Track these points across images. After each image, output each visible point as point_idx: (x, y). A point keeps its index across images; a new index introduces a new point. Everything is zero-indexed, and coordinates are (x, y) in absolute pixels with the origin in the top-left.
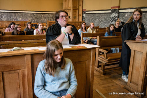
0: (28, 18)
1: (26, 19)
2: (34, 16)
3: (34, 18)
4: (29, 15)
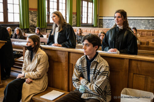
0: (141, 25)
1: (139, 27)
2: (149, 23)
3: (148, 26)
4: (142, 22)
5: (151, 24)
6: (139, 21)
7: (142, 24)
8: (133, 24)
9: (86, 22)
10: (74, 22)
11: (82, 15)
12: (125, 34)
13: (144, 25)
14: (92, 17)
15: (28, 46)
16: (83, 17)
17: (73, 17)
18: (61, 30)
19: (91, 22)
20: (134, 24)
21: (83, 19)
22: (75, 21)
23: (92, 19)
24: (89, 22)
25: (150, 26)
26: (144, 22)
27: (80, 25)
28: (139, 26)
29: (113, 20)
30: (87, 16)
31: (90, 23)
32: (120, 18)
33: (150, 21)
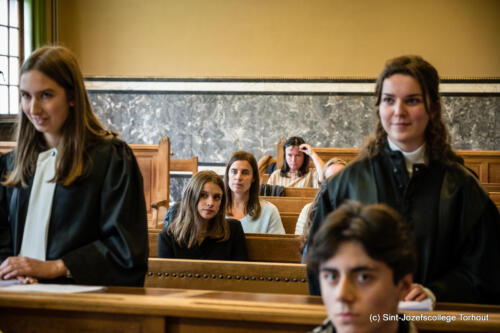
5: (334, 115)
6: (275, 100)
7: (293, 115)
8: (245, 119)
12: (446, 194)
13: (304, 122)
18: (77, 170)
20: (252, 115)
25: (330, 129)
26: (300, 104)
28: (279, 128)
29: (137, 97)
32: (418, 101)
33: (331, 102)
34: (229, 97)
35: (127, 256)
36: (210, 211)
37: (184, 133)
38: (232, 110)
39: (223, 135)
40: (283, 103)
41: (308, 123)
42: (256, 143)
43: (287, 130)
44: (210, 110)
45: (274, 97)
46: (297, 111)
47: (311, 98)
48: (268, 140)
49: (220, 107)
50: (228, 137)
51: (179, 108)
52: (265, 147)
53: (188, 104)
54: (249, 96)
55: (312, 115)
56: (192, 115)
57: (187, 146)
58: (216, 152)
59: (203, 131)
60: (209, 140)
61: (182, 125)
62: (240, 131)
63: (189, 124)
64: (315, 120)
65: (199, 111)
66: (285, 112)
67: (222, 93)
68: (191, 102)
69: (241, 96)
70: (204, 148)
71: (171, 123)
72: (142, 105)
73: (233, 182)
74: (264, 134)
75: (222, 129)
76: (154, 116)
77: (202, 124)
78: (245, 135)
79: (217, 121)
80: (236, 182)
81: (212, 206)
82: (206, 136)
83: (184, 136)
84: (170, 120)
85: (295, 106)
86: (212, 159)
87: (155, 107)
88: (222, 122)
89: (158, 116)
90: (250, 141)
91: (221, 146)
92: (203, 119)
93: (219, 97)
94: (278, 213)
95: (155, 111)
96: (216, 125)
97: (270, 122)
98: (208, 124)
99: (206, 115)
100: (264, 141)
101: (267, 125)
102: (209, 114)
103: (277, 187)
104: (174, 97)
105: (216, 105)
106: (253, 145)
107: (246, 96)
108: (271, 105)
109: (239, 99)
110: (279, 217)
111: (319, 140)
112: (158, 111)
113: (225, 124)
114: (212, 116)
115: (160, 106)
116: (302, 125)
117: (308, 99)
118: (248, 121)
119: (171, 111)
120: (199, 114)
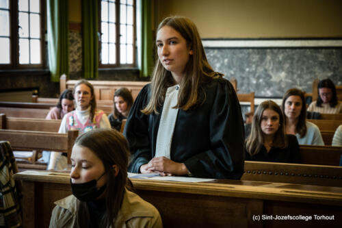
7: (321, 63)
8: (287, 66)
9: (113, 61)
10: (74, 61)
11: (101, 34)
13: (329, 68)
14: (135, 39)
15: (82, 181)
16: (104, 39)
17: (72, 41)
19: (130, 61)
20: (292, 63)
21: (104, 47)
22: (76, 57)
23: (135, 48)
24: (122, 61)
26: (326, 55)
27: (95, 71)
30: (118, 36)
31: (127, 65)
34: (275, 51)
35: (230, 163)
36: (270, 129)
37: (244, 75)
38: (277, 60)
39: (271, 77)
40: (314, 54)
41: (332, 68)
42: (295, 83)
43: (317, 74)
44: (262, 60)
45: (308, 50)
46: (324, 60)
47: (334, 51)
48: (303, 81)
49: (269, 57)
50: (274, 79)
51: (241, 59)
52: (301, 85)
53: (247, 56)
54: (290, 50)
55: (335, 63)
56: (249, 64)
57: (246, 85)
58: (266, 89)
59: (257, 75)
60: (261, 80)
61: (242, 70)
62: (283, 74)
63: (247, 70)
64: (337, 66)
65: (254, 60)
66: (315, 61)
67: (271, 48)
68: (249, 54)
69: (283, 50)
70: (258, 86)
71: (235, 69)
72: (215, 57)
73: (288, 111)
74: (300, 76)
75: (271, 73)
76: (223, 65)
77: (256, 69)
78: (286, 77)
79: (267, 67)
80: (291, 111)
81: (271, 125)
82: (259, 78)
83: (243, 78)
84: (234, 67)
85: (323, 56)
86: (263, 93)
87: (223, 58)
88: (270, 68)
89: (226, 64)
90: (290, 81)
91: (269, 85)
92: (257, 66)
93: (268, 51)
94: (319, 131)
95: (223, 61)
96: (266, 70)
97: (305, 68)
98: (261, 69)
99: (259, 63)
100: (300, 82)
101: (302, 70)
102: (261, 63)
103: (314, 113)
104: (237, 51)
105: (266, 56)
106: (292, 84)
107: (287, 50)
108: (305, 56)
109: (283, 52)
110: (320, 134)
111: (339, 80)
112: (226, 60)
113: (272, 69)
114: (264, 64)
115: (227, 57)
116: (328, 70)
117: (332, 52)
118: (288, 68)
119: (234, 60)
120: (254, 63)
